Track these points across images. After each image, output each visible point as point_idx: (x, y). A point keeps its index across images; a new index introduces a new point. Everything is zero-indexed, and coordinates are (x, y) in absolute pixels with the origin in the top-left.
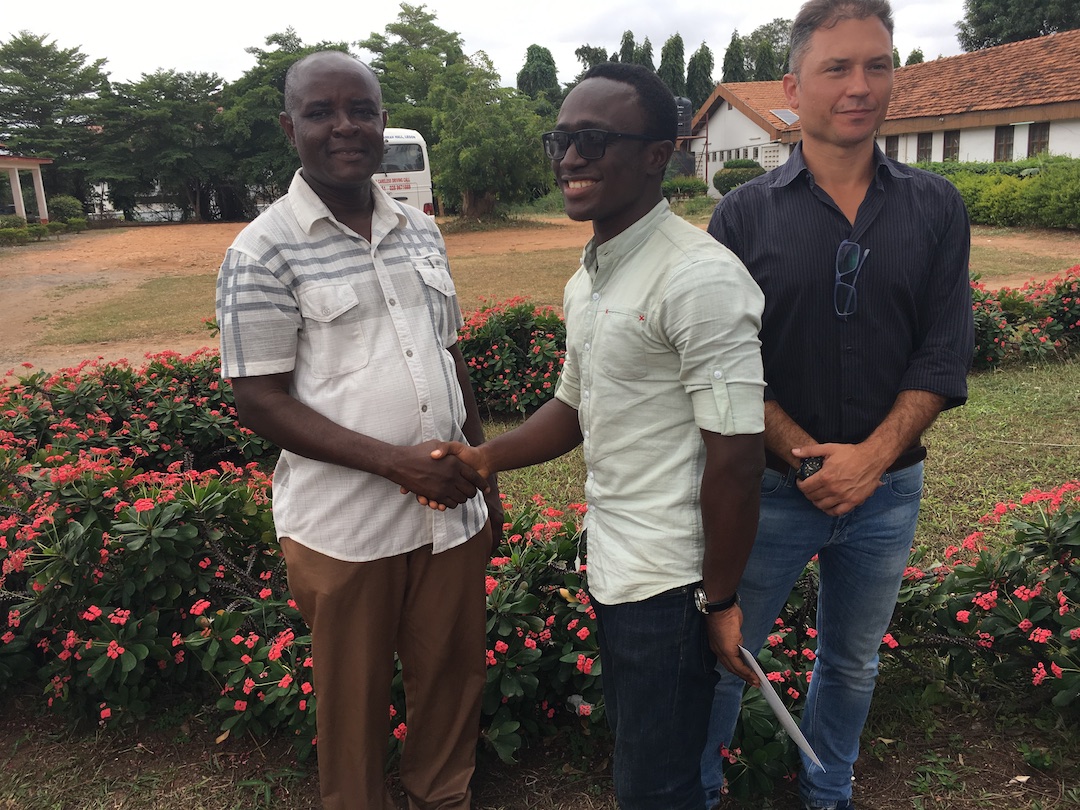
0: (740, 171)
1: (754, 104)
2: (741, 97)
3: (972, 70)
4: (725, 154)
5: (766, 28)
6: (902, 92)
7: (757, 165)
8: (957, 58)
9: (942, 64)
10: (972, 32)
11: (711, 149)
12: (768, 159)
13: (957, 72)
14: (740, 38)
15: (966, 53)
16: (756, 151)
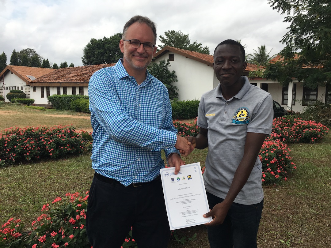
0: (16, 94)
1: (20, 73)
2: (16, 70)
3: (86, 71)
4: (11, 88)
5: (26, 50)
6: (67, 74)
7: (22, 92)
8: (82, 67)
9: (78, 68)
10: (86, 60)
11: (5, 86)
12: (26, 91)
13: (82, 71)
14: (16, 52)
15: (84, 66)
16: (22, 88)
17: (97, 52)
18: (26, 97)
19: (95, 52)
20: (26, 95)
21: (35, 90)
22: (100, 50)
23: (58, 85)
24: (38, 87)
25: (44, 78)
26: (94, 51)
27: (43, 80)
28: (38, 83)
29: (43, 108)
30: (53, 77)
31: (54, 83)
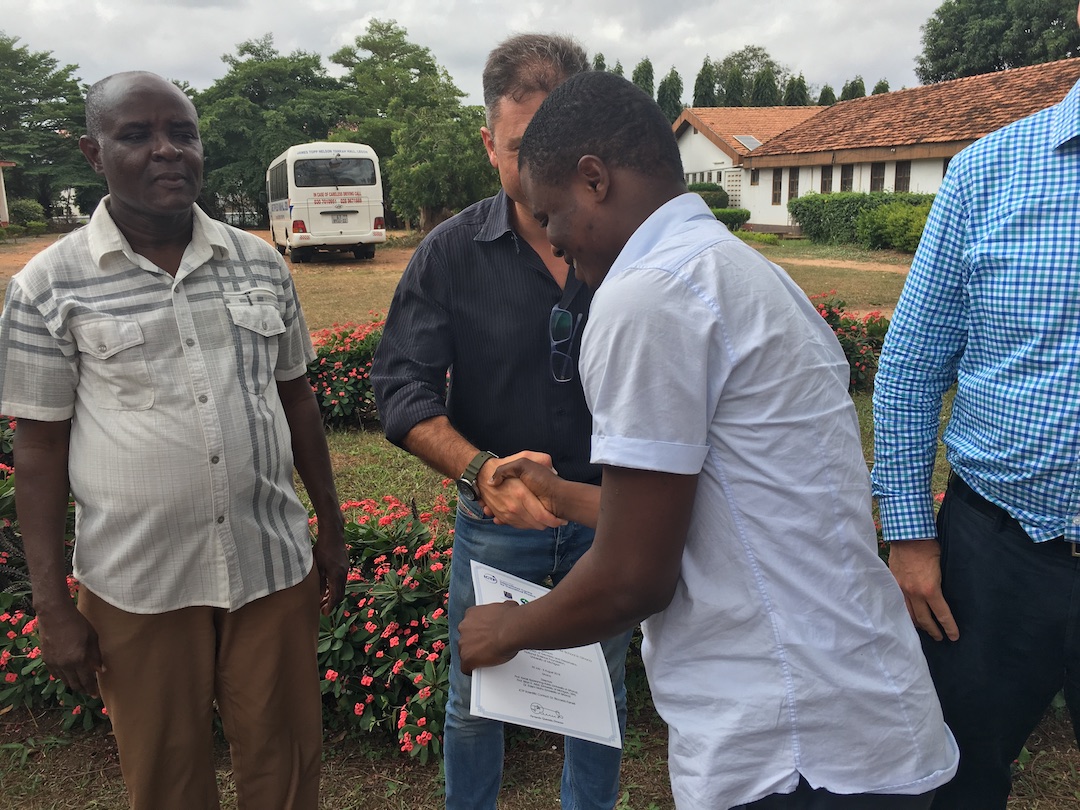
1: (718, 128)
2: (707, 121)
3: (925, 103)
4: (690, 177)
5: (736, 56)
6: (859, 122)
7: (720, 189)
8: (913, 91)
9: (899, 97)
10: (929, 66)
12: (731, 183)
13: (911, 105)
14: (712, 63)
15: (920, 86)
16: (720, 174)
17: (974, 27)
18: (730, 203)
19: (965, 30)
20: (730, 198)
21: (754, 180)
22: (985, 21)
23: (827, 159)
24: (766, 169)
25: (786, 139)
26: (964, 27)
27: (780, 146)
28: (765, 158)
29: (773, 236)
30: (812, 135)
31: (813, 155)
